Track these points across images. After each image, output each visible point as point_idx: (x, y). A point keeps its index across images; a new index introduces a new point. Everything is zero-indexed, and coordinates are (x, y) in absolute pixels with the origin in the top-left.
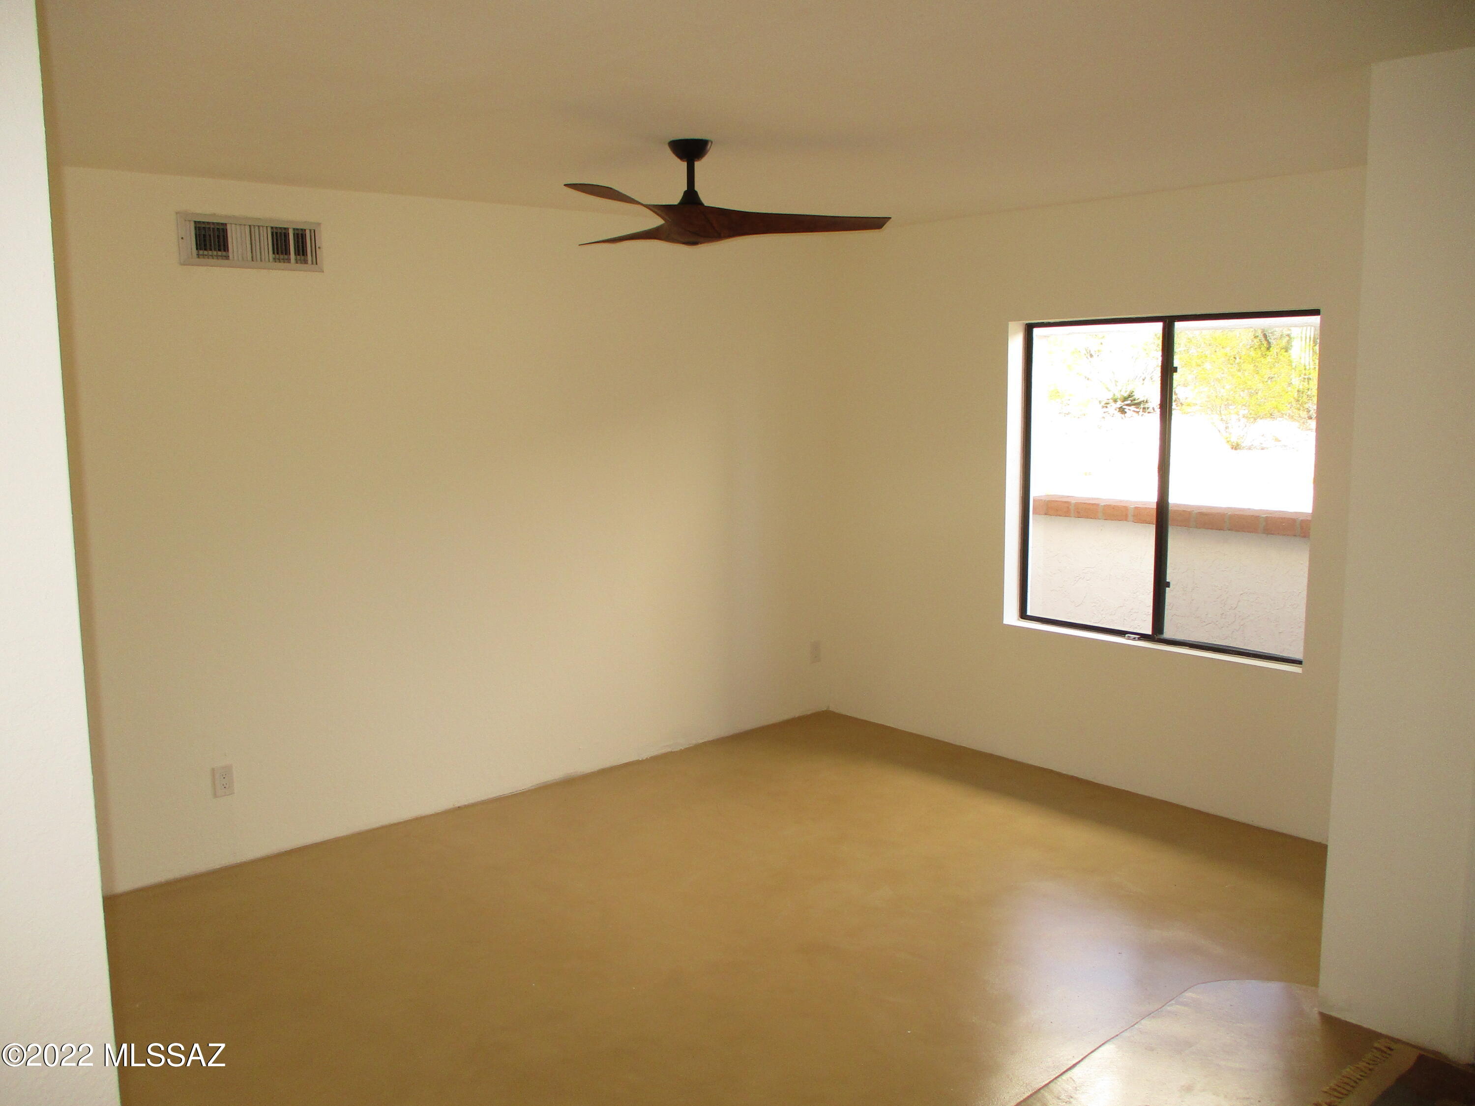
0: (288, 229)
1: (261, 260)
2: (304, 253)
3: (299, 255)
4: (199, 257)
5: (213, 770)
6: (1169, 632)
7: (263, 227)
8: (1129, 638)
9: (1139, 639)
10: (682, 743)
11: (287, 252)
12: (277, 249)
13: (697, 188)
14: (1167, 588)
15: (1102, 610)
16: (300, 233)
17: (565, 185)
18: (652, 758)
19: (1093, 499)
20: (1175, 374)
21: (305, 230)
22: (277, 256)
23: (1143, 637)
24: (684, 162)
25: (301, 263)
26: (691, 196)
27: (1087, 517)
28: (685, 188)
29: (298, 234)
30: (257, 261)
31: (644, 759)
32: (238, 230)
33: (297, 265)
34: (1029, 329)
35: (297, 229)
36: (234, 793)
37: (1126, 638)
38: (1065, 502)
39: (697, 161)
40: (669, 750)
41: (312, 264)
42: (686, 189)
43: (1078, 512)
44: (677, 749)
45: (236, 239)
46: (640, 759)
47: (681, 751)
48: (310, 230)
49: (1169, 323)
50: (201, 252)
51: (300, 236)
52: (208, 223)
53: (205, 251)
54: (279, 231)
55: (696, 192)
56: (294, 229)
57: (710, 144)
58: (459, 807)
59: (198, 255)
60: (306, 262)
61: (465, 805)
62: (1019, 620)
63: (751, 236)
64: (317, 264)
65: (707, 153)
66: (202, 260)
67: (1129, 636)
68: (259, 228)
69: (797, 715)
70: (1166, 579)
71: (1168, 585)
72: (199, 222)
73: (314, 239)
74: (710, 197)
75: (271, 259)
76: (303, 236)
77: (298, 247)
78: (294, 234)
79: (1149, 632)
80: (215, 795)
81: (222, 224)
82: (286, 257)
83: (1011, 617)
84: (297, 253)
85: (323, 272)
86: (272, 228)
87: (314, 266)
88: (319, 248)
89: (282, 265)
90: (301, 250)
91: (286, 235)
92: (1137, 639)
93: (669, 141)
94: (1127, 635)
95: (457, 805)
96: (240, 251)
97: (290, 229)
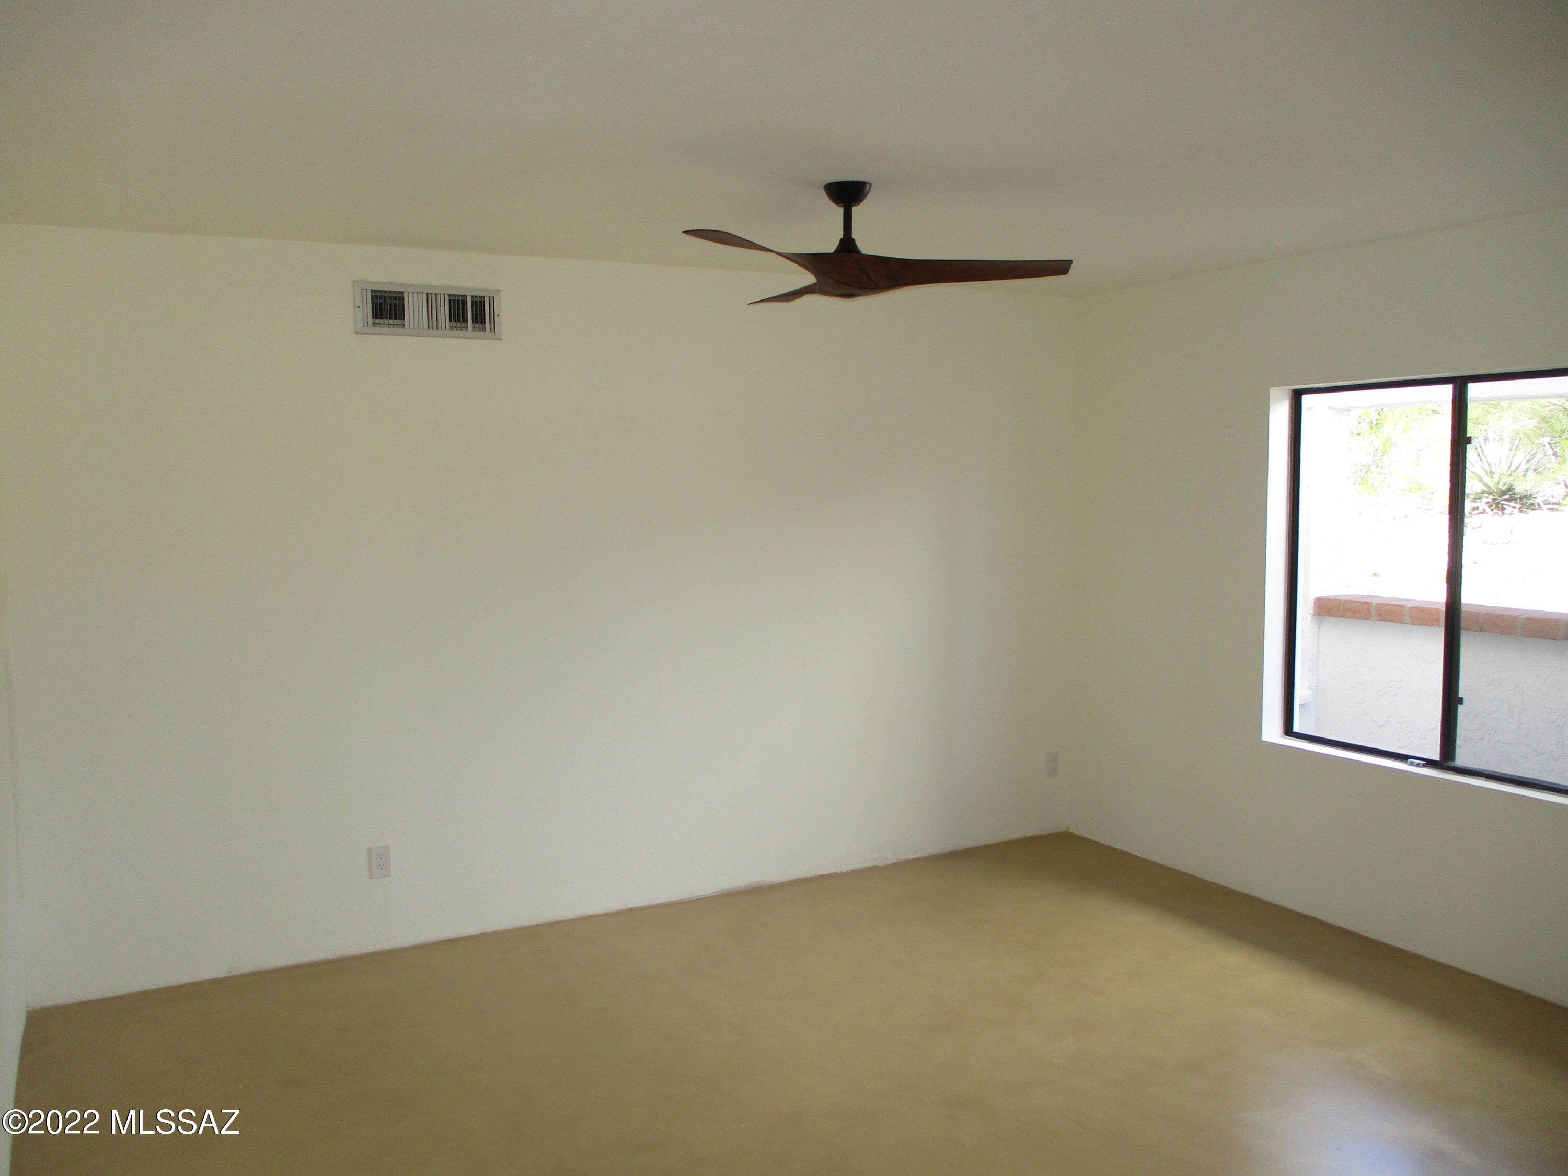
0: (466, 296)
1: (437, 328)
2: (483, 321)
3: (477, 322)
4: (375, 326)
5: (370, 849)
6: (1462, 758)
7: (440, 294)
8: (1412, 764)
9: (1424, 766)
10: (889, 857)
11: (464, 320)
12: (454, 316)
13: (854, 235)
14: (1459, 705)
15: (1410, 732)
16: (478, 300)
17: (683, 232)
18: (852, 871)
19: (1397, 599)
20: (1468, 446)
21: (484, 297)
22: (455, 324)
23: (1430, 763)
24: (840, 208)
25: (479, 331)
26: (847, 244)
27: (1391, 621)
28: (841, 235)
29: (476, 302)
30: (433, 329)
31: (844, 872)
32: (416, 298)
33: (475, 333)
34: (1297, 397)
35: (476, 297)
36: (391, 875)
37: (1408, 763)
38: (1366, 603)
39: (854, 206)
40: (874, 864)
41: (491, 331)
42: (842, 237)
43: (1380, 615)
44: (881, 864)
45: (414, 309)
46: (840, 872)
47: (887, 867)
48: (489, 297)
49: (1460, 385)
50: (377, 321)
51: (479, 304)
52: (386, 292)
53: (381, 320)
54: (457, 299)
55: (853, 240)
56: (472, 296)
57: (868, 186)
58: (631, 909)
59: (374, 324)
60: (484, 330)
61: (638, 908)
62: (1283, 737)
63: (915, 286)
64: (495, 332)
65: (866, 196)
66: (377, 329)
67: (1412, 762)
68: (436, 296)
69: (1029, 835)
70: (1458, 695)
71: (1461, 701)
72: (376, 291)
73: (492, 307)
74: (867, 245)
75: (448, 326)
76: (482, 304)
77: (476, 314)
78: (472, 302)
79: (1436, 757)
80: (371, 877)
81: (399, 292)
82: (463, 325)
83: (1272, 731)
84: (475, 321)
85: (502, 340)
86: (450, 295)
87: (493, 334)
88: (498, 315)
89: (459, 333)
90: (479, 318)
91: (464, 303)
92: (1421, 765)
93: (826, 183)
94: (1409, 760)
95: (629, 906)
96: (416, 320)
97: (468, 297)
